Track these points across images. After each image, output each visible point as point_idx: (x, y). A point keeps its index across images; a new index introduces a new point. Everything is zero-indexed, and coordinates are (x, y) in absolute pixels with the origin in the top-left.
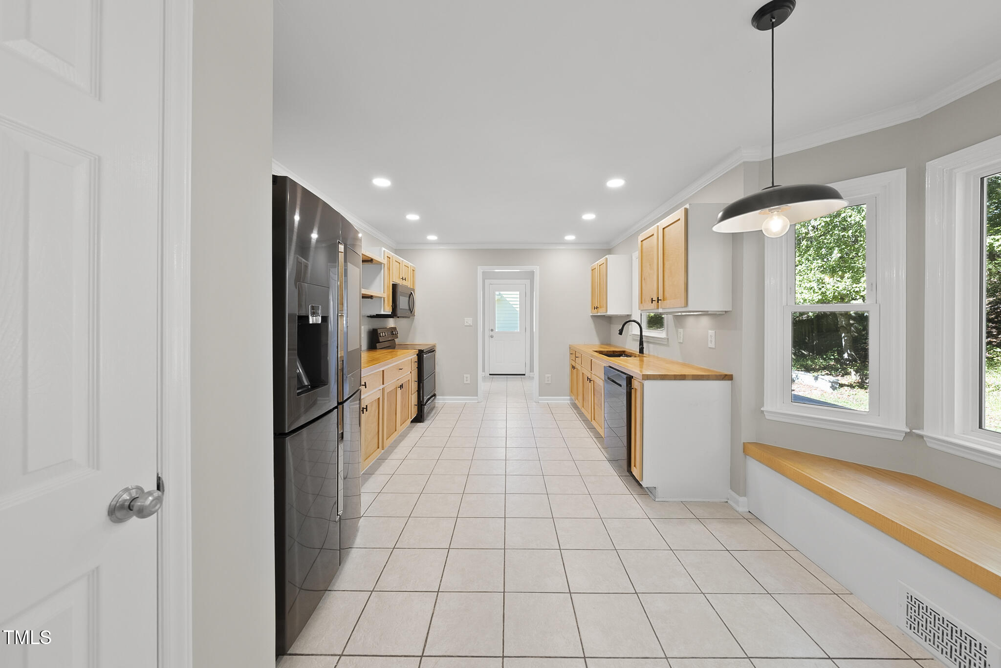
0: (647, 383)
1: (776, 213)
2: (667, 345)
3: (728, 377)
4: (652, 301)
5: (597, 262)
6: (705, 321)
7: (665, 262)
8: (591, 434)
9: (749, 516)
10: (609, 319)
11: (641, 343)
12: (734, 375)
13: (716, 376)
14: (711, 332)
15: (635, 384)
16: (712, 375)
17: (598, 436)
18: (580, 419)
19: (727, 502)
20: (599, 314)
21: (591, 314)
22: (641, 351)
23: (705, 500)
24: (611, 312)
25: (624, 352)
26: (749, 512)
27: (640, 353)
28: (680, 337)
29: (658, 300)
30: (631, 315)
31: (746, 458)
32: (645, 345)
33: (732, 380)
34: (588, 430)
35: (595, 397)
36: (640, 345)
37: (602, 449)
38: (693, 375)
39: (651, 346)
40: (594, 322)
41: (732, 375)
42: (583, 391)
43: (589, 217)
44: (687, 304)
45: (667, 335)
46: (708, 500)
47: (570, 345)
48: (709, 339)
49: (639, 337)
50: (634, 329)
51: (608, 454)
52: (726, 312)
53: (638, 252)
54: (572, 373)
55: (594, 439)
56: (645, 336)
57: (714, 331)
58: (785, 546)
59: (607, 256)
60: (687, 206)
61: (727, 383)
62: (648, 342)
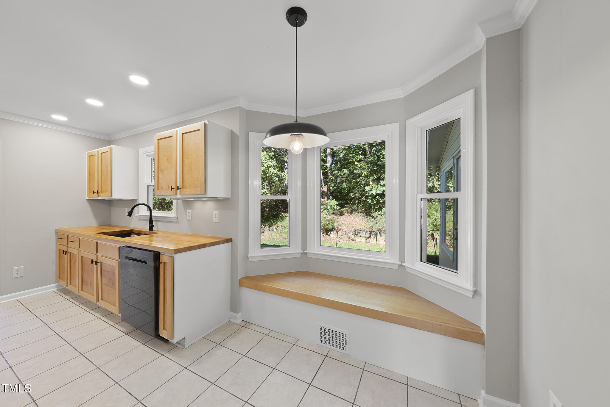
0: (178, 257)
1: (297, 139)
2: (177, 222)
3: (229, 240)
4: (172, 188)
5: (98, 149)
6: (211, 205)
7: (184, 159)
8: (97, 315)
9: (244, 323)
10: (110, 203)
11: (151, 221)
12: (232, 238)
13: (223, 241)
14: (216, 212)
15: (164, 258)
16: (221, 241)
17: (108, 314)
18: (77, 304)
19: (229, 321)
20: (100, 198)
21: (88, 198)
22: (151, 228)
23: (217, 327)
24: (116, 195)
25: (131, 230)
26: (243, 320)
27: (149, 230)
28: (189, 216)
29: (178, 188)
30: (137, 199)
31: (240, 287)
32: (154, 223)
33: (232, 241)
34: (91, 312)
35: (103, 278)
36: (150, 224)
37: (116, 326)
38: (210, 243)
39: (160, 223)
40: (91, 206)
41: (231, 239)
42: (82, 275)
43: (94, 102)
44: (206, 192)
45: (177, 214)
46: (219, 326)
47: (56, 230)
48: (214, 216)
49: (149, 217)
50: (143, 211)
51: (124, 327)
52: (227, 198)
53: (154, 147)
54: (60, 258)
55: (103, 318)
56: (154, 216)
57: (218, 211)
58: (266, 332)
59: (112, 146)
60: (206, 122)
61: (229, 244)
62: (157, 221)
